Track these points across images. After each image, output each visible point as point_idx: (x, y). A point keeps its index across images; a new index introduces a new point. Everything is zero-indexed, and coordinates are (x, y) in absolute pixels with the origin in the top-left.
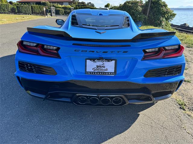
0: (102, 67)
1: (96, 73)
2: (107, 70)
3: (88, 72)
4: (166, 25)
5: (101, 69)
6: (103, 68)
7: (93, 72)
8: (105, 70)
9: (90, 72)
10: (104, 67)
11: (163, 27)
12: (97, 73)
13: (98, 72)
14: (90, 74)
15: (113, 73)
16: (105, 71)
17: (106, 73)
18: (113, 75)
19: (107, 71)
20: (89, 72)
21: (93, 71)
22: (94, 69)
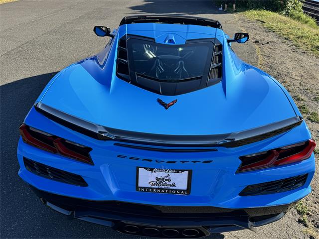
0: (166, 180)
1: (154, 190)
2: (174, 185)
3: (141, 188)
4: (294, 9)
5: (164, 183)
6: (167, 182)
7: (149, 188)
8: (171, 185)
9: (145, 188)
10: (169, 181)
11: (289, 11)
12: (156, 190)
13: (159, 189)
14: (145, 190)
15: (184, 191)
16: (171, 188)
17: (172, 190)
18: (185, 194)
19: (174, 188)
20: (143, 188)
21: (149, 186)
22: (152, 183)
